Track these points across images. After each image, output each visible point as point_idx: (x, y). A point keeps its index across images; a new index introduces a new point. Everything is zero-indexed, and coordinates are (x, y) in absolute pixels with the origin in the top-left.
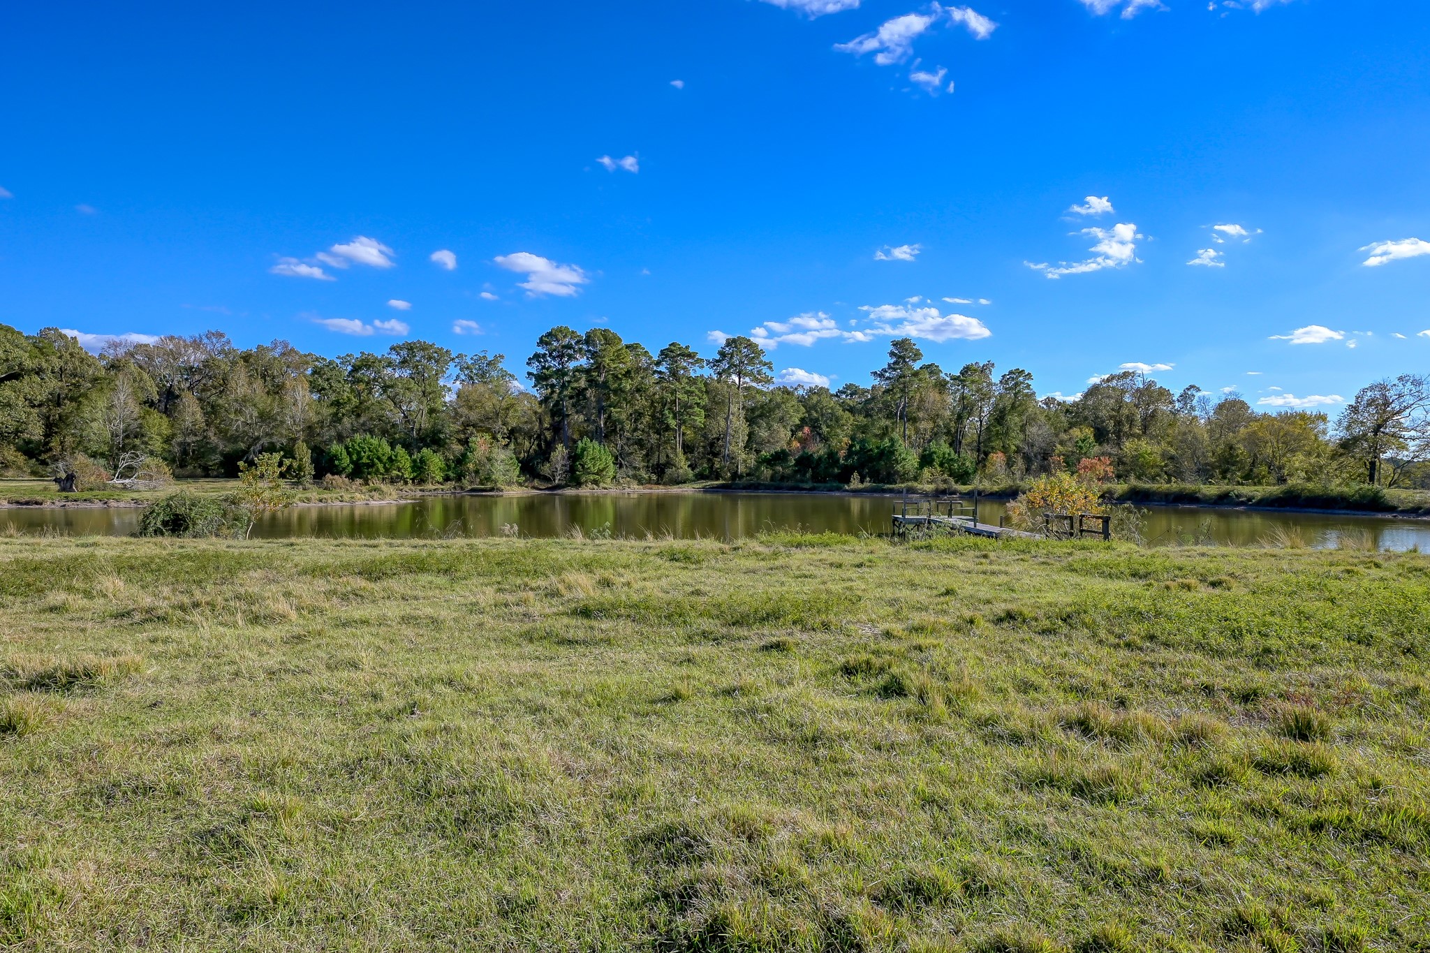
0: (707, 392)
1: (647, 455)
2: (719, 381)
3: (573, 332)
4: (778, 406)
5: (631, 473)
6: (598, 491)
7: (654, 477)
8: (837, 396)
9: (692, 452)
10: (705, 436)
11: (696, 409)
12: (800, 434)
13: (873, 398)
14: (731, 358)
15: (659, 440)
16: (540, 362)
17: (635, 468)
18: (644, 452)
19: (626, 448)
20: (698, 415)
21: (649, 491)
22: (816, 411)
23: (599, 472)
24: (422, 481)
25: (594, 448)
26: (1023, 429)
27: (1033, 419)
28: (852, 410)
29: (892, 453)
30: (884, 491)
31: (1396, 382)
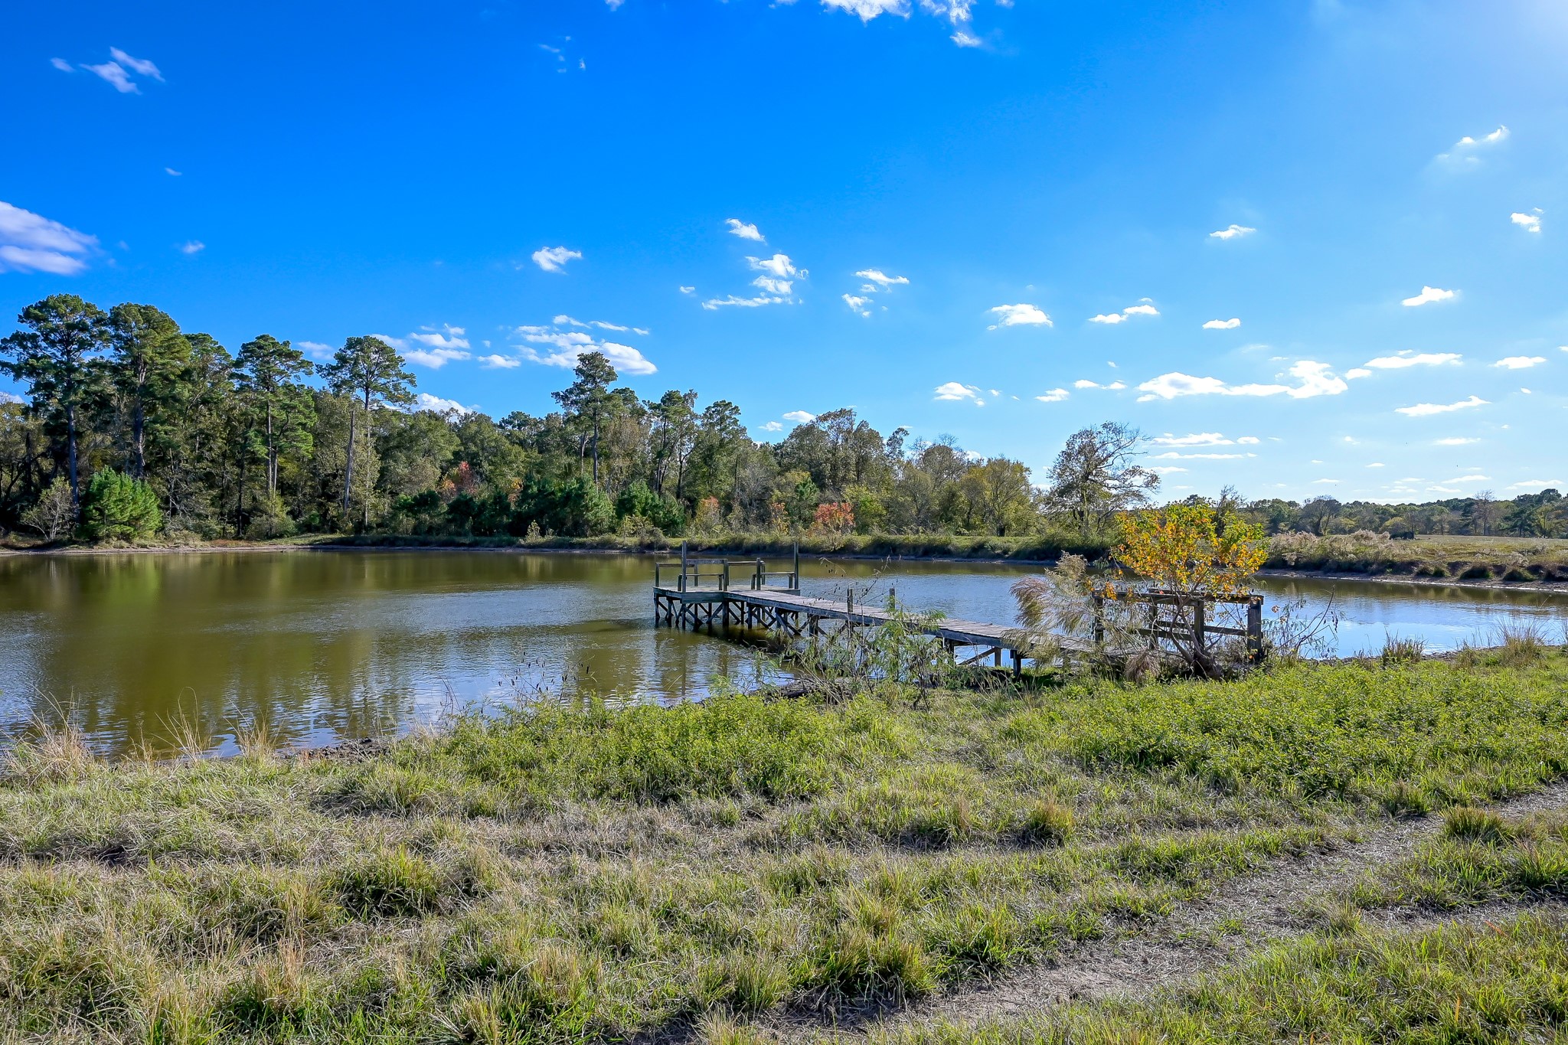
0: (317, 410)
1: (221, 497)
2: (336, 395)
3: (88, 306)
4: (424, 433)
5: (191, 523)
6: (128, 549)
7: (231, 529)
8: (500, 426)
9: (294, 493)
10: (314, 473)
11: (300, 432)
12: (455, 471)
13: (548, 431)
14: (356, 364)
15: (240, 475)
16: (25, 348)
17: (199, 516)
18: (215, 492)
19: (183, 485)
20: (304, 441)
21: (218, 549)
22: (476, 444)
23: (133, 521)
25: (122, 485)
26: (733, 472)
27: (745, 460)
28: (522, 443)
29: (581, 496)
30: (572, 546)
31: (1101, 429)
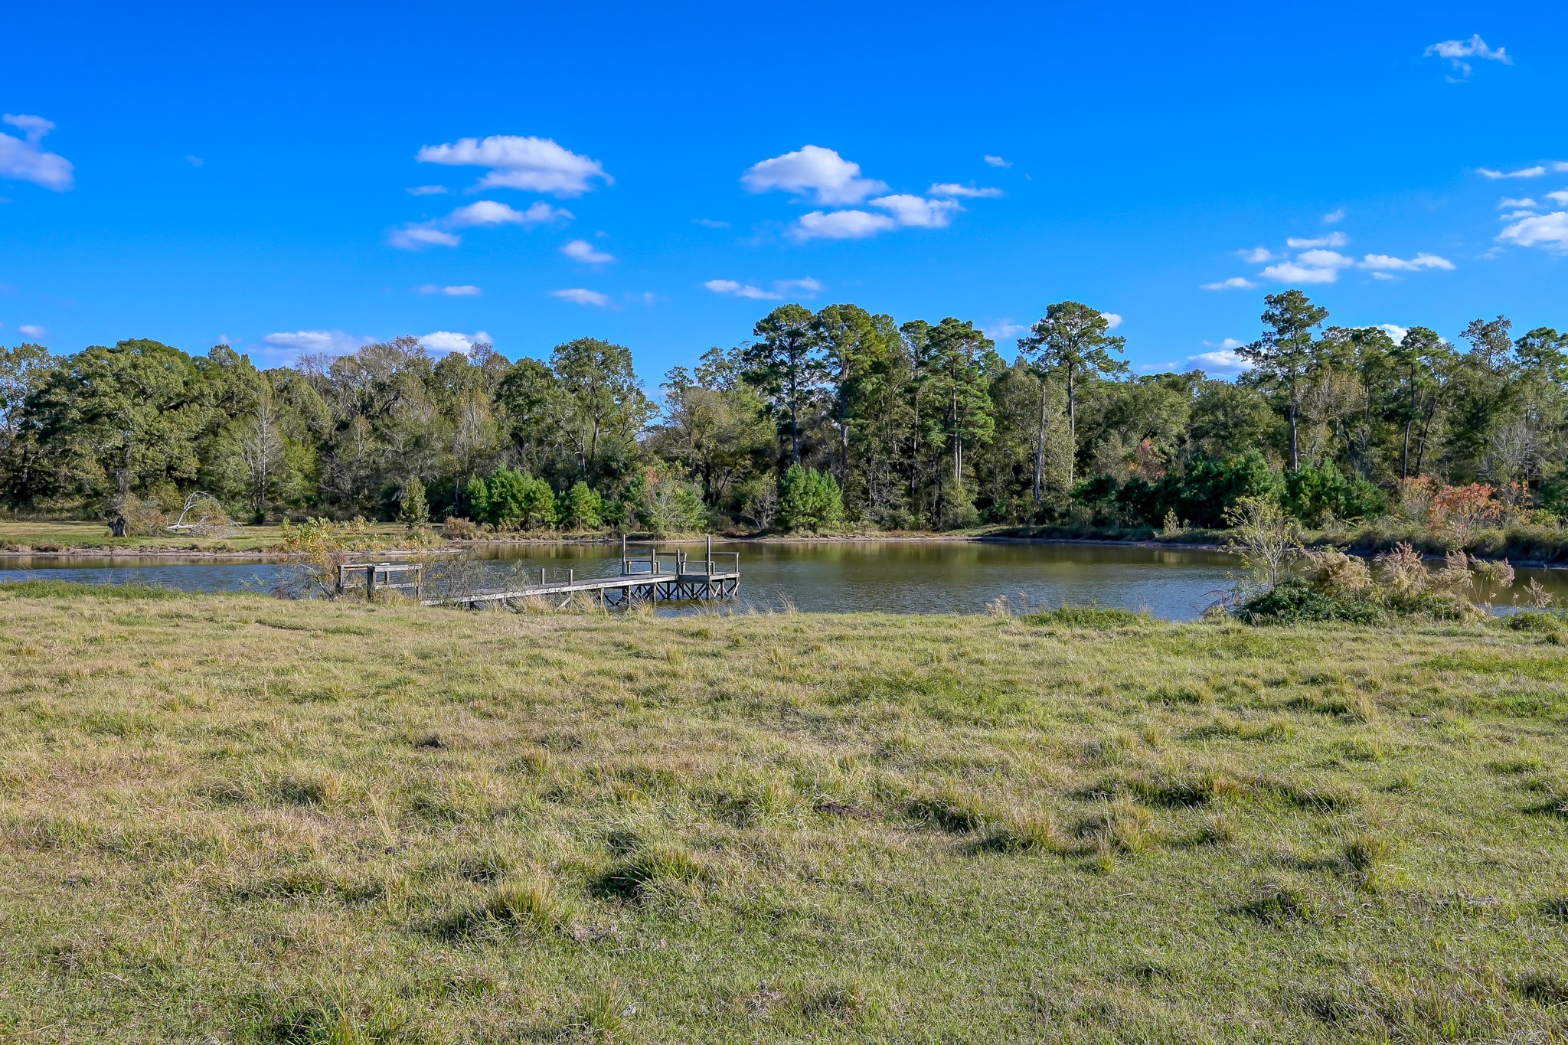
1: (913, 487)
3: (805, 312)
5: (885, 513)
6: (813, 539)
7: (924, 520)
16: (760, 356)
19: (880, 476)
20: (982, 426)
21: (898, 540)
23: (818, 513)
24: (571, 525)
25: (809, 478)
30: (1206, 540)
